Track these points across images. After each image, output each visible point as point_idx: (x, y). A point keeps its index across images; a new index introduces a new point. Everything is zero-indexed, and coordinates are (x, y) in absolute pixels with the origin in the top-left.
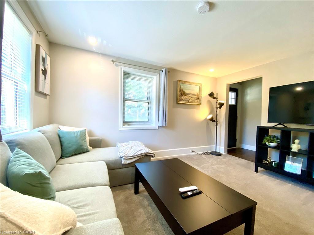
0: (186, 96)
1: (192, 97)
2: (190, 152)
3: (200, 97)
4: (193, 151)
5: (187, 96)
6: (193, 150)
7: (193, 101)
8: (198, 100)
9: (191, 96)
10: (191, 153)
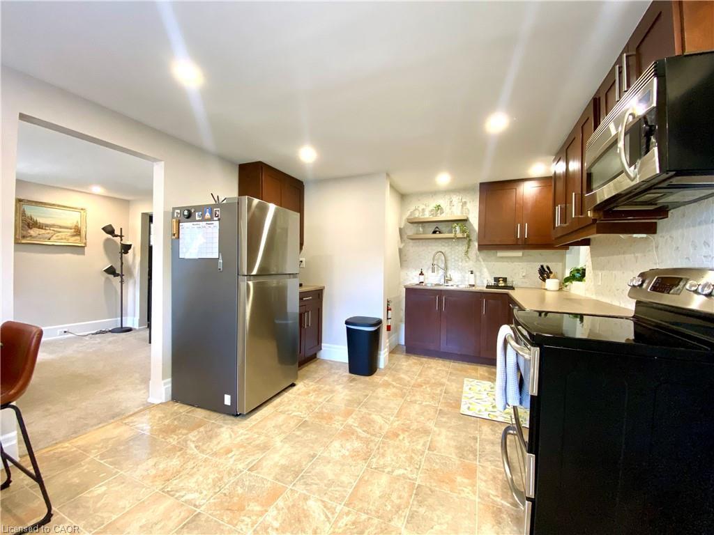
0: (42, 228)
1: (59, 232)
2: (58, 334)
3: (83, 233)
4: (65, 332)
5: (45, 229)
6: (66, 330)
7: (62, 239)
8: (78, 238)
9: (55, 229)
10: (60, 335)
